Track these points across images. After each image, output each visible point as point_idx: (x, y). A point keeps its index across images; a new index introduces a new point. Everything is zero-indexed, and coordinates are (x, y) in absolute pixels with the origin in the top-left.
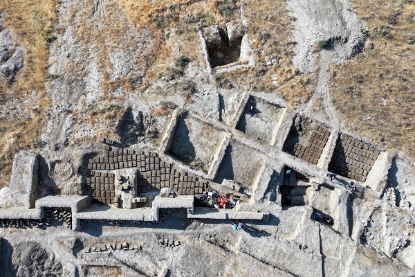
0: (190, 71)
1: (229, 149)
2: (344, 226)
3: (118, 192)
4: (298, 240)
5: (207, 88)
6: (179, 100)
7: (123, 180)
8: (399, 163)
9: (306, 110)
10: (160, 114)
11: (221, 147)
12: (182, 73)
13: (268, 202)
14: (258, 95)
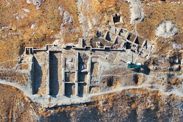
0: (110, 23)
1: (117, 39)
2: (137, 52)
3: (97, 46)
4: (128, 54)
5: (113, 27)
6: (108, 29)
8: (147, 42)
9: (132, 32)
10: (104, 32)
11: (116, 38)
12: (108, 24)
13: (124, 48)
14: (123, 29)
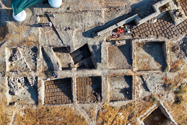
2: (49, 52)
3: (180, 8)
4: (72, 31)
5: (158, 92)
7: (180, 16)
